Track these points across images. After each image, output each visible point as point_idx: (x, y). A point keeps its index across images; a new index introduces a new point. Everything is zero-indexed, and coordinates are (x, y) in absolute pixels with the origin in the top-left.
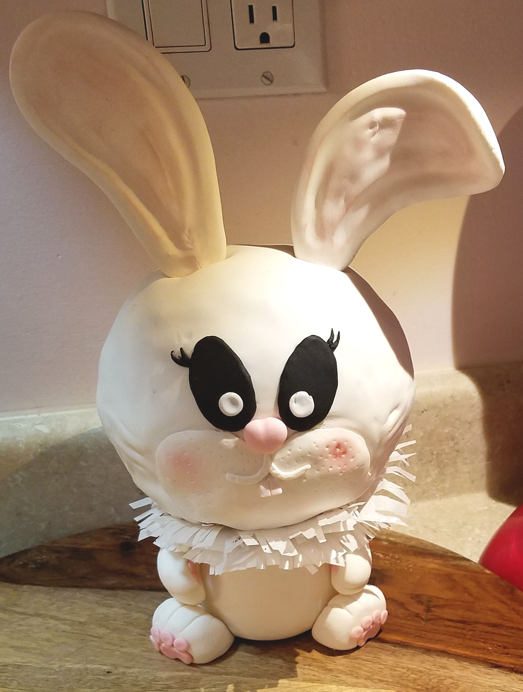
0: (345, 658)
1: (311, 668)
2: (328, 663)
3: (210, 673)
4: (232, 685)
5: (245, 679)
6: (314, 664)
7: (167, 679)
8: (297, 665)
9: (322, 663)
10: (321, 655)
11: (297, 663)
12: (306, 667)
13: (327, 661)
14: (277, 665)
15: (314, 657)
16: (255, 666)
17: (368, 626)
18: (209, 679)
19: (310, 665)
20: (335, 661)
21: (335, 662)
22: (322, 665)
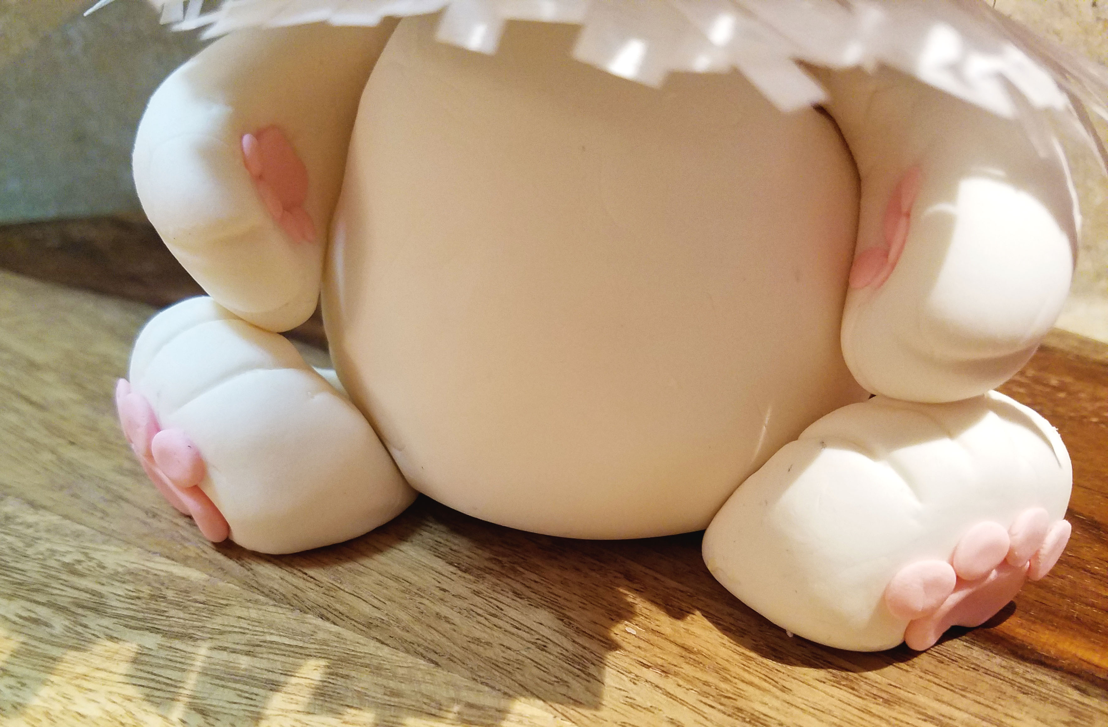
0: (837, 683)
1: (669, 684)
2: (751, 684)
3: (270, 594)
4: (323, 663)
5: (385, 652)
6: (688, 669)
7: (115, 577)
8: (612, 657)
9: (725, 680)
10: (726, 640)
11: (613, 646)
12: (651, 675)
13: (747, 676)
14: (530, 630)
15: (690, 642)
16: (444, 611)
17: (980, 567)
18: (253, 614)
19: (666, 673)
20: (787, 685)
21: (784, 689)
22: (723, 685)
